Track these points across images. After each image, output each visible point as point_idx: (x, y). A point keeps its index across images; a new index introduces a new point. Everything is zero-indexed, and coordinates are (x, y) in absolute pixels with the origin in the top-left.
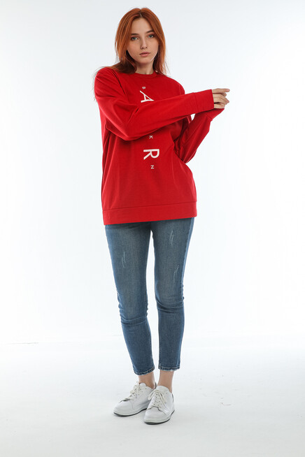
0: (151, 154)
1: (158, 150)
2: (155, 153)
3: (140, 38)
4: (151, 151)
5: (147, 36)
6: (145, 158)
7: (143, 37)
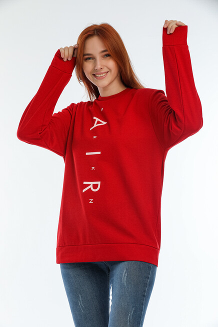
0: (91, 187)
1: (99, 183)
2: (95, 186)
3: (94, 58)
4: (92, 183)
5: (103, 57)
6: (84, 191)
7: (98, 58)
